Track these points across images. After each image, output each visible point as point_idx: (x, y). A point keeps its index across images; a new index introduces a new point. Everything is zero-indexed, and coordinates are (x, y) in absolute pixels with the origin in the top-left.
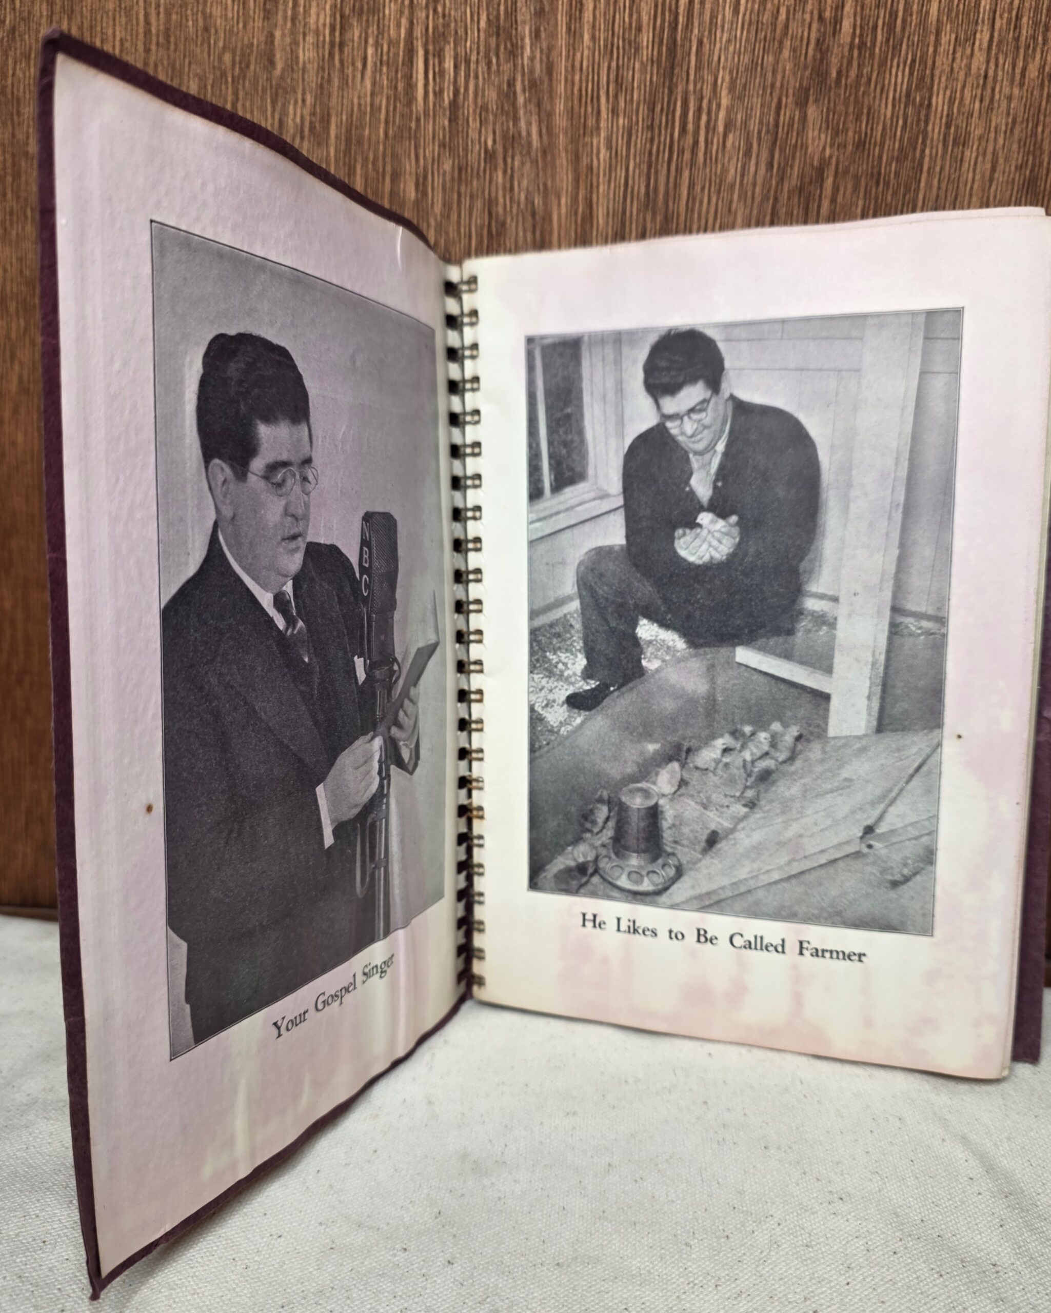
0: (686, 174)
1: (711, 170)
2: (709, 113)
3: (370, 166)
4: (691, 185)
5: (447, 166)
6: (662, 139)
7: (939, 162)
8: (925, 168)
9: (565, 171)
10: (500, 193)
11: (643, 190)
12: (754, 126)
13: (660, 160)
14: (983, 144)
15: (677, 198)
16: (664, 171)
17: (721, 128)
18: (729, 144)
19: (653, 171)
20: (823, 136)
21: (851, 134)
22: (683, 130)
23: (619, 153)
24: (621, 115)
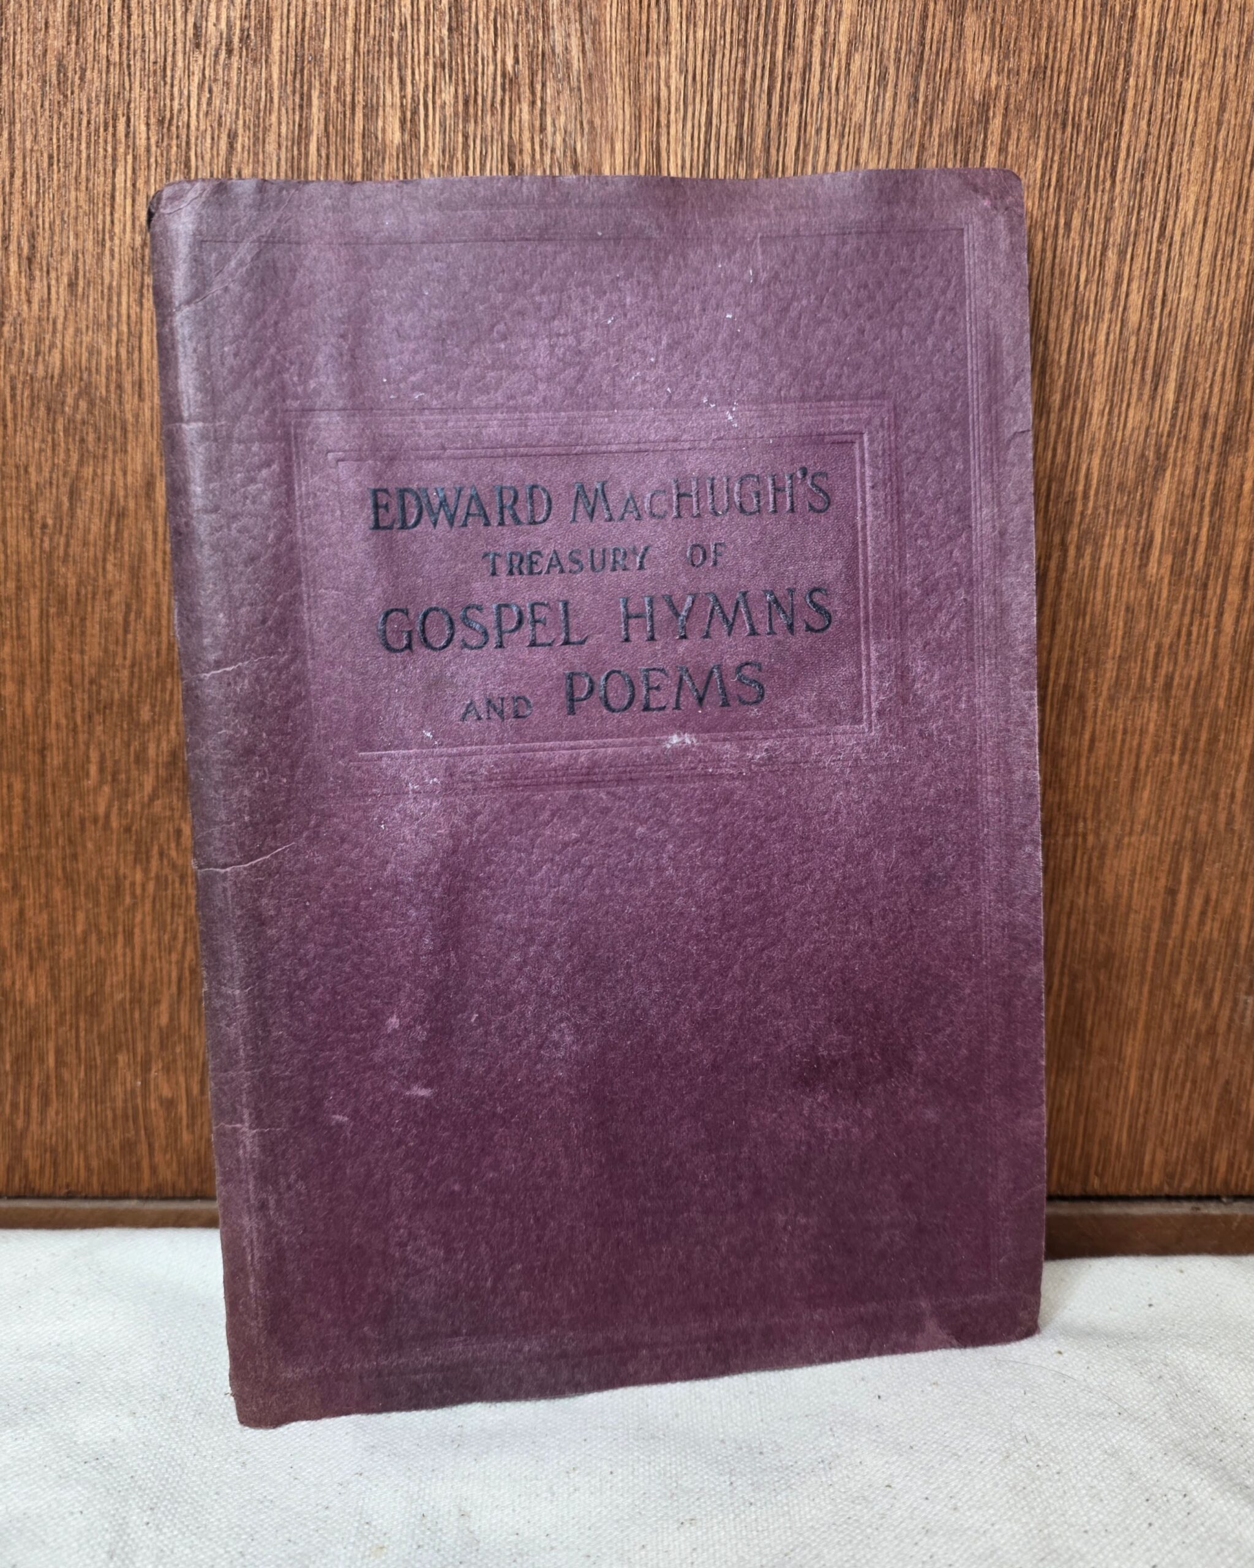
0: (795, 109)
1: (830, 104)
2: (826, 23)
3: (333, 94)
4: (802, 127)
5: (447, 95)
6: (760, 59)
7: (1148, 97)
8: (1130, 105)
9: (620, 103)
10: (526, 135)
11: (733, 131)
12: (889, 43)
13: (758, 90)
14: (1208, 72)
15: (782, 145)
16: (764, 105)
17: (843, 46)
18: (855, 68)
19: (747, 105)
20: (987, 58)
21: (1025, 56)
22: (790, 47)
23: (698, 78)
24: (700, 24)
